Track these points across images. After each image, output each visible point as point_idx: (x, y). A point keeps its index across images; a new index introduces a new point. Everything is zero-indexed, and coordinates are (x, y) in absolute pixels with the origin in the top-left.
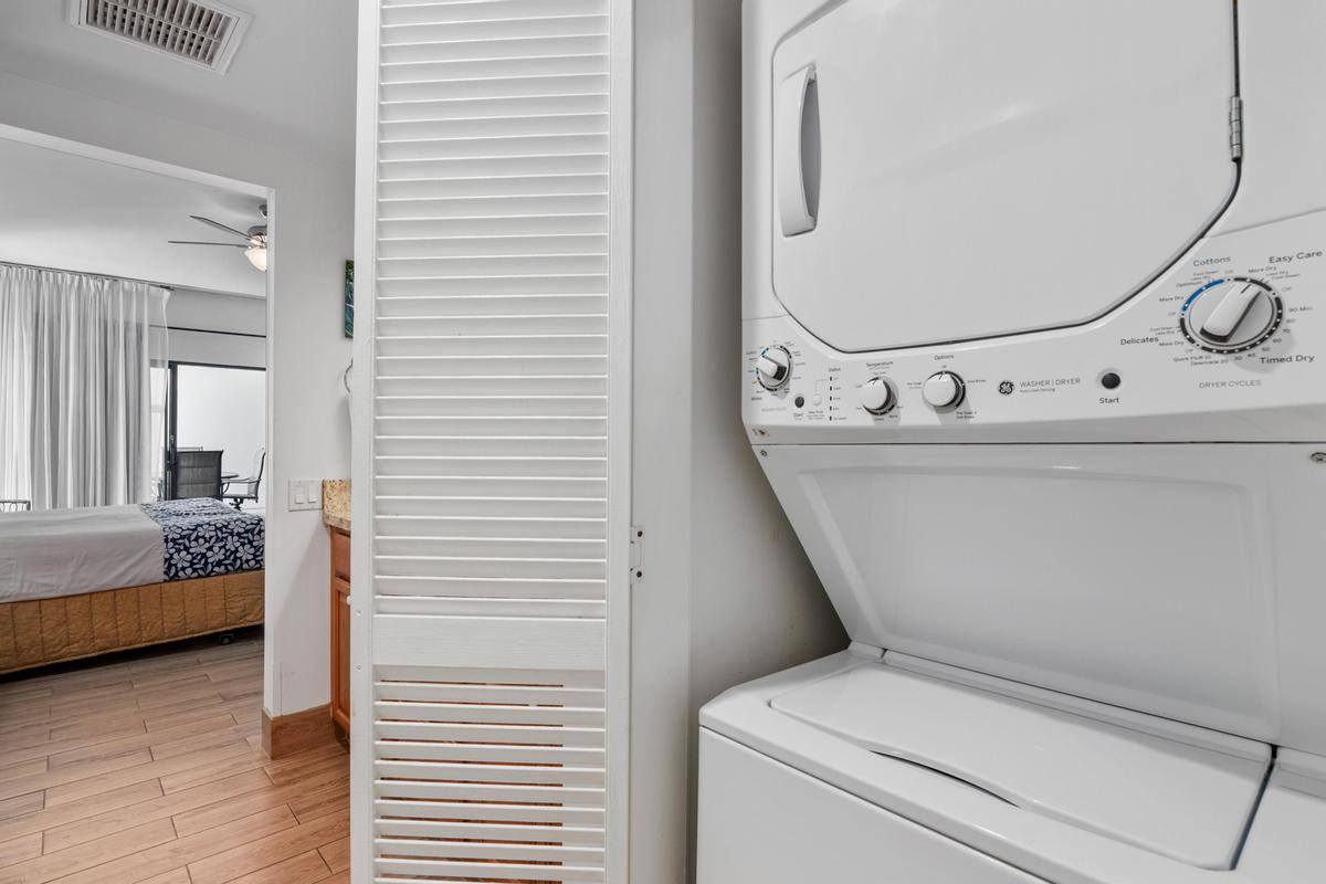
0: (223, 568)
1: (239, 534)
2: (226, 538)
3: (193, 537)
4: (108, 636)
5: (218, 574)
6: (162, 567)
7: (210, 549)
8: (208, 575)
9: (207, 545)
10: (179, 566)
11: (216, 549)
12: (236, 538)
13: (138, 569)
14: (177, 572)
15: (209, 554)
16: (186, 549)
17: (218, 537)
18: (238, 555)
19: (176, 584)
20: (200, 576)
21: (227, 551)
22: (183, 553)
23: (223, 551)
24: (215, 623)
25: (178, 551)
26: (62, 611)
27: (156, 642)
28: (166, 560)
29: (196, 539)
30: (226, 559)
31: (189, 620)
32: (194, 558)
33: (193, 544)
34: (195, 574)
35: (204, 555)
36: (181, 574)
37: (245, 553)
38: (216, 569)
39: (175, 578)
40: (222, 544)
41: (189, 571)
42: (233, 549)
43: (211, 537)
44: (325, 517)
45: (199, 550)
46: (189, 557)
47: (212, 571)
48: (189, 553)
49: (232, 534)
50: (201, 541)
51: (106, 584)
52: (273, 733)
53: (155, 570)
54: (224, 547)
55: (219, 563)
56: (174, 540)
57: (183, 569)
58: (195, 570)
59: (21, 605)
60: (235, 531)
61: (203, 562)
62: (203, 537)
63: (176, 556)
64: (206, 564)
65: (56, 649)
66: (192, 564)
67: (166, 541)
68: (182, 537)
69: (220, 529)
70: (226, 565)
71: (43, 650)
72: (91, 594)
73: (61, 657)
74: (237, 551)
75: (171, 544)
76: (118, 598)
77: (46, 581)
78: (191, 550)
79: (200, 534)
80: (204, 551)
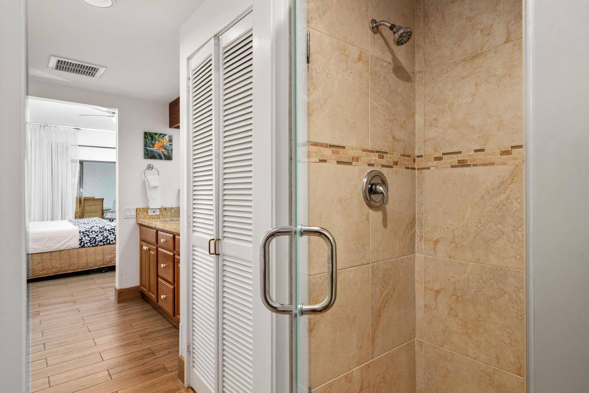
0: (102, 243)
1: (108, 230)
2: (103, 232)
3: (90, 231)
4: (57, 268)
5: (100, 245)
6: (78, 242)
7: (97, 236)
8: (96, 246)
9: (96, 234)
10: (85, 242)
11: (99, 236)
12: (107, 232)
13: (69, 243)
14: (84, 244)
15: (97, 238)
16: (88, 235)
17: (100, 231)
18: (108, 238)
19: (83, 249)
20: (93, 246)
21: (104, 237)
22: (87, 237)
24: (99, 264)
25: (85, 236)
26: (40, 258)
27: (76, 271)
28: (80, 240)
29: (92, 232)
30: (104, 239)
31: (89, 263)
32: (91, 239)
33: (91, 234)
34: (91, 245)
35: (95, 238)
36: (86, 245)
37: (111, 237)
38: (100, 243)
39: (83, 246)
40: (102, 234)
41: (89, 244)
42: (106, 236)
43: (97, 231)
45: (93, 236)
46: (89, 239)
47: (98, 244)
49: (106, 230)
50: (94, 233)
51: (57, 248)
52: (118, 294)
53: (76, 244)
54: (103, 235)
55: (101, 241)
56: (83, 232)
57: (87, 243)
61: (94, 240)
62: (94, 231)
63: (84, 238)
64: (96, 241)
65: (38, 272)
66: (90, 241)
67: (80, 232)
68: (86, 231)
69: (101, 228)
70: (103, 242)
71: (33, 272)
72: (51, 252)
73: (39, 275)
74: (108, 236)
75: (82, 234)
76: (61, 254)
78: (90, 236)
79: (93, 230)
80: (95, 236)
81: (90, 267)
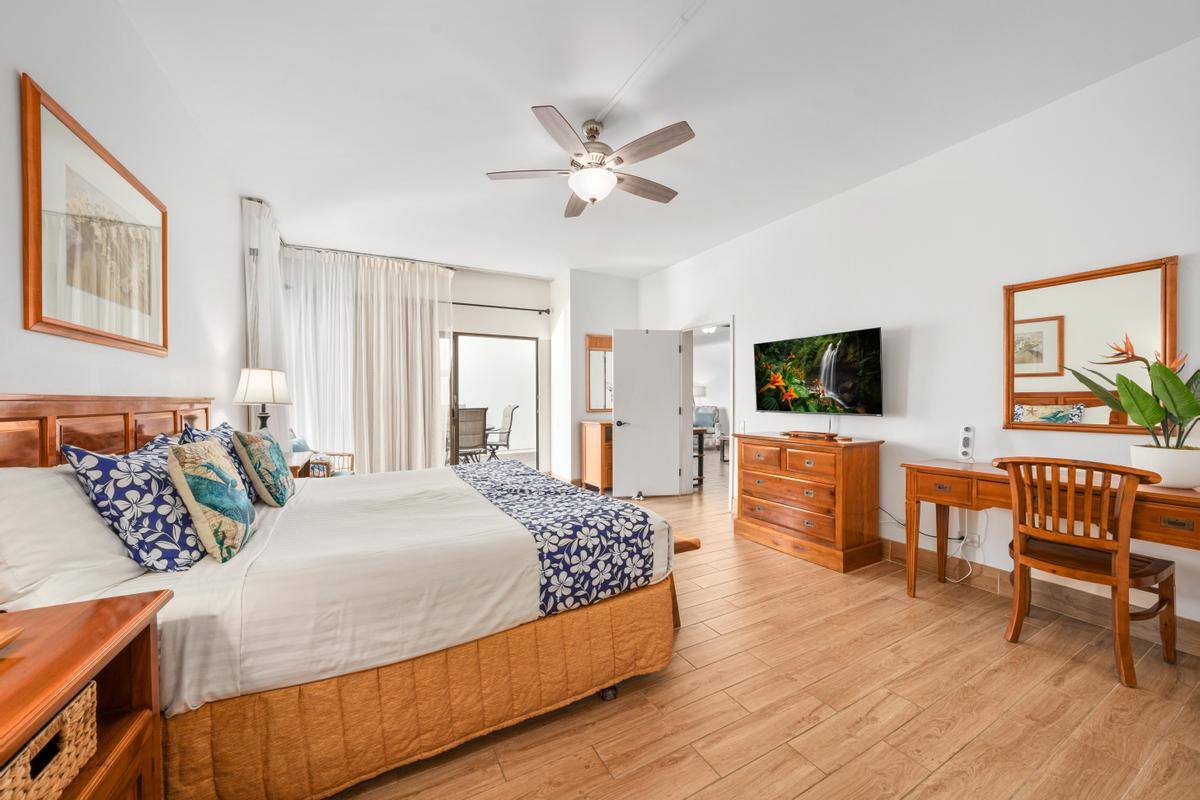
0: (609, 591)
1: (626, 540)
2: (612, 546)
3: (574, 549)
4: (470, 715)
5: (603, 601)
6: (538, 601)
7: (594, 565)
8: (591, 604)
9: (591, 559)
10: (559, 594)
11: (601, 565)
12: (623, 546)
13: (507, 607)
14: (556, 604)
15: (594, 573)
16: (567, 568)
17: (603, 547)
18: (627, 571)
19: (552, 621)
20: (582, 606)
21: (613, 566)
22: (563, 575)
23: (609, 566)
26: (409, 681)
28: (542, 588)
29: (577, 553)
30: (613, 579)
31: (572, 677)
32: (576, 582)
33: (575, 559)
34: (578, 604)
35: (587, 576)
36: (561, 606)
37: (633, 568)
38: (602, 595)
39: (554, 611)
40: (607, 557)
41: (570, 601)
42: (620, 563)
43: (594, 547)
45: (581, 568)
46: (570, 581)
47: (597, 598)
48: (570, 574)
49: (617, 540)
50: (584, 554)
51: (468, 634)
53: (529, 603)
54: (609, 561)
55: (605, 586)
56: (550, 555)
57: (563, 599)
58: (577, 599)
59: (352, 681)
60: (622, 535)
61: (586, 585)
63: (554, 580)
64: (590, 587)
65: (403, 745)
66: (574, 590)
67: (541, 558)
68: (560, 550)
70: (612, 588)
72: (447, 650)
73: (409, 755)
74: (624, 565)
75: (547, 562)
76: (482, 653)
77: (388, 637)
78: (573, 570)
79: (582, 544)
80: (587, 569)
81: (576, 693)
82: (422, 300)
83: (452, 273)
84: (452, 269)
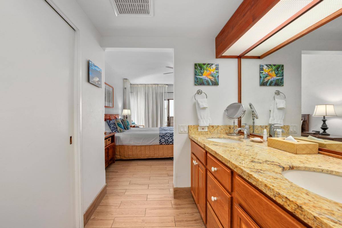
2: (172, 136)
4: (148, 155)
5: (171, 144)
6: (159, 142)
7: (169, 139)
8: (169, 144)
9: (168, 138)
10: (162, 142)
11: (170, 139)
13: (154, 142)
15: (169, 140)
16: (164, 138)
19: (161, 145)
20: (167, 144)
22: (163, 139)
23: (172, 139)
24: (170, 155)
25: (162, 138)
26: (140, 148)
27: (158, 157)
28: (160, 140)
29: (166, 136)
30: (172, 141)
31: (164, 154)
32: (165, 140)
33: (165, 137)
34: (166, 144)
35: (167, 140)
36: (163, 143)
38: (170, 143)
39: (161, 144)
40: (171, 138)
41: (164, 143)
43: (169, 136)
44: (189, 136)
45: (167, 139)
46: (164, 140)
47: (169, 143)
50: (167, 137)
51: (148, 144)
52: (174, 191)
53: (157, 142)
56: (161, 136)
57: (163, 142)
58: (166, 143)
59: (133, 146)
61: (167, 141)
62: (167, 136)
63: (162, 139)
64: (168, 142)
66: (165, 142)
67: (160, 136)
68: (163, 136)
69: (171, 134)
71: (137, 156)
72: (145, 146)
73: (140, 157)
75: (161, 137)
76: (150, 147)
77: (138, 142)
80: (168, 139)
81: (165, 156)
82: (160, 93)
83: (167, 86)
84: (167, 85)
